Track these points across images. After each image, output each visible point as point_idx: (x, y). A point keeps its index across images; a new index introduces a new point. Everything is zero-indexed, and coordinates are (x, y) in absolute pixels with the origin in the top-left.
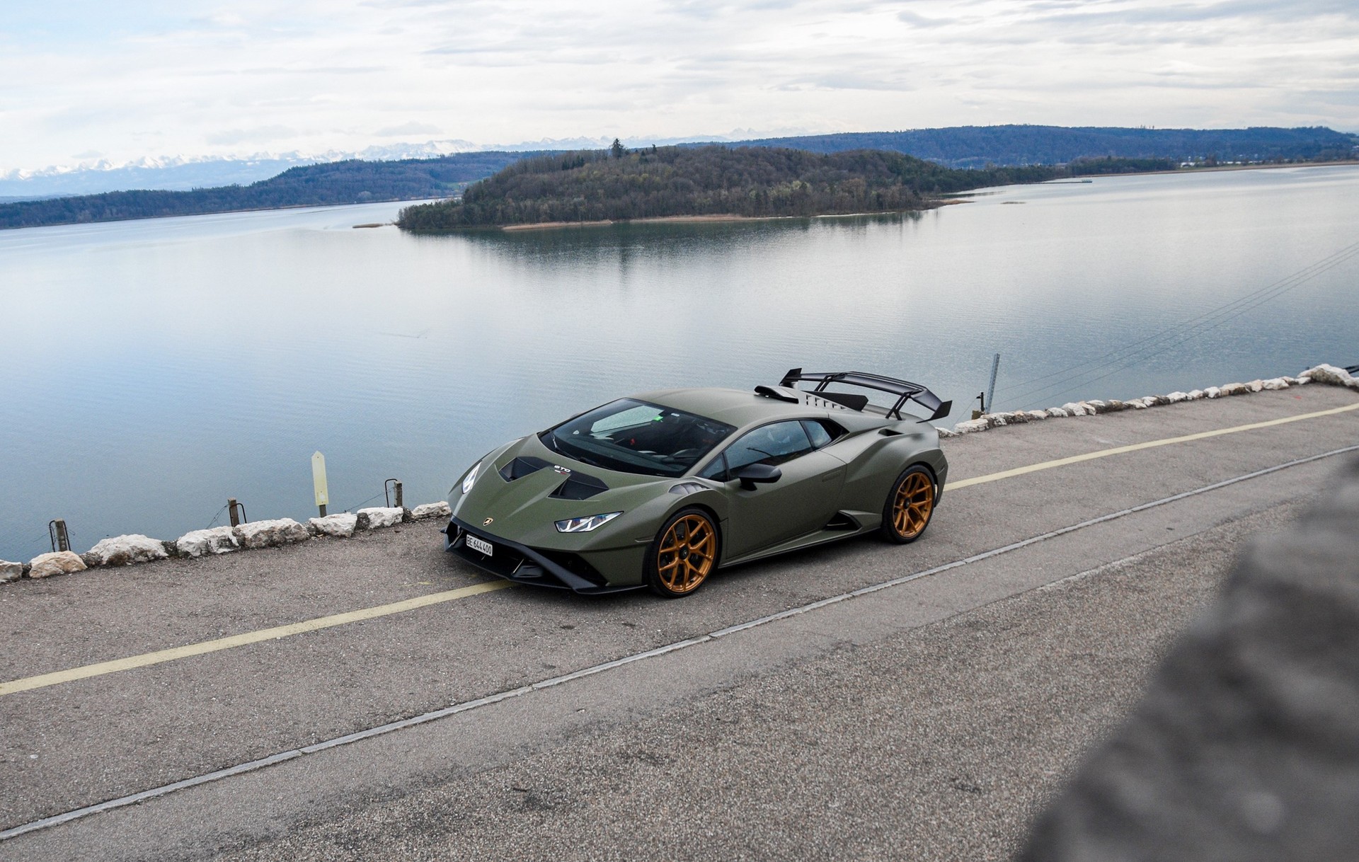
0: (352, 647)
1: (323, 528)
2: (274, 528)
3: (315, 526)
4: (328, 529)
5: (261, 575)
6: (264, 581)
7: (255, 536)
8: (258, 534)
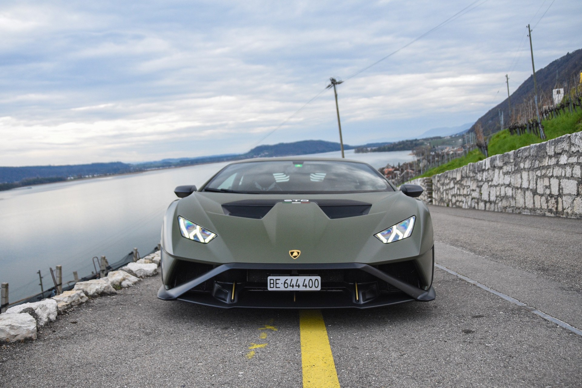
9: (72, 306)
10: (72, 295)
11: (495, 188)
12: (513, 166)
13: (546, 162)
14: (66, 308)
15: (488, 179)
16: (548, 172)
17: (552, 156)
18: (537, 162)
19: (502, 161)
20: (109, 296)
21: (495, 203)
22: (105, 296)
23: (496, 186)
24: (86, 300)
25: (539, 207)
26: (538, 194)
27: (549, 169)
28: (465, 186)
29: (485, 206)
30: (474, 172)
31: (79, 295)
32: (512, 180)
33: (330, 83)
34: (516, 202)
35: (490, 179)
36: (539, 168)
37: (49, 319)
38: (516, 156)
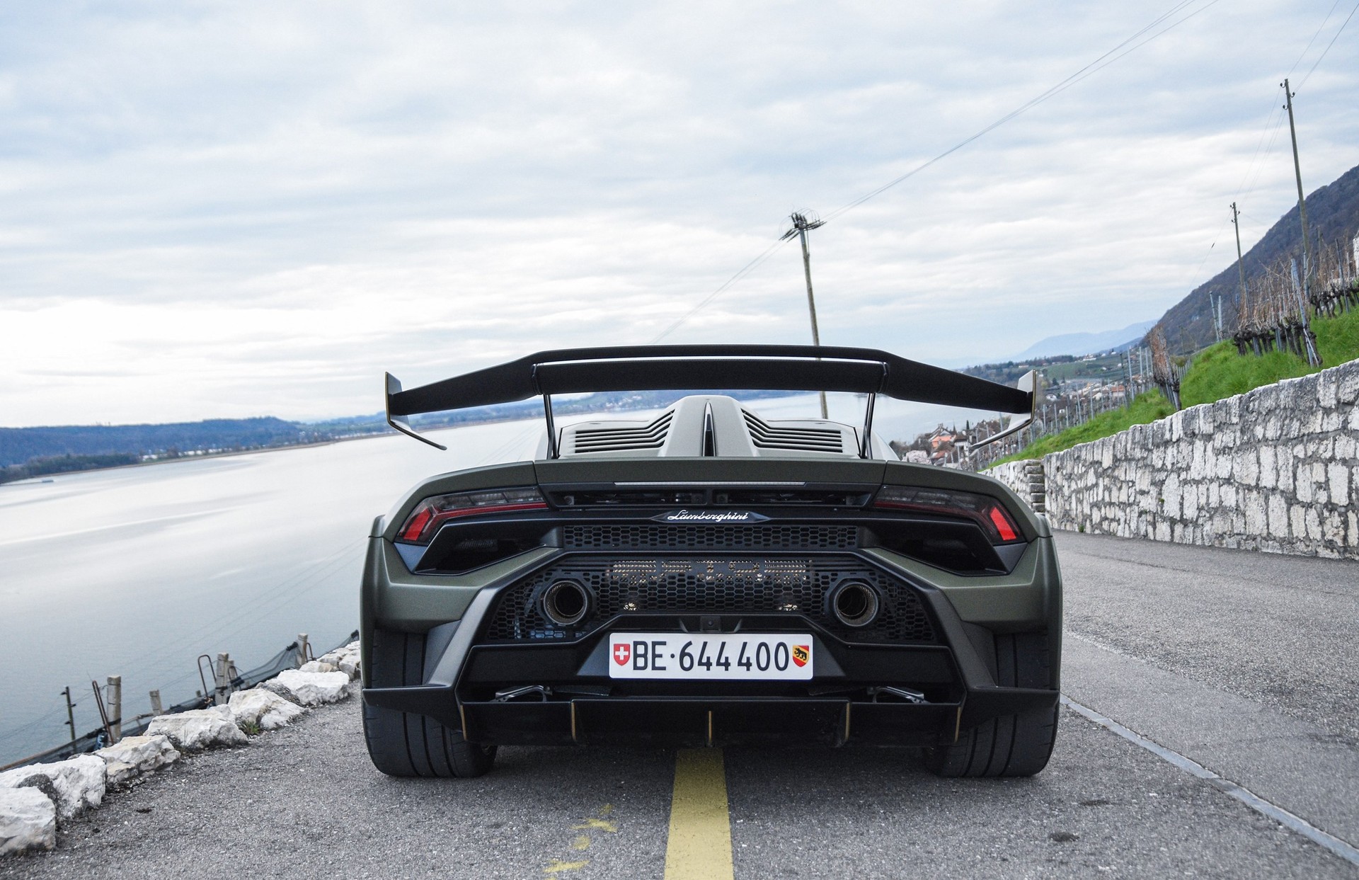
9: (141, 773)
10: (141, 747)
11: (1194, 486)
12: (1238, 434)
13: (1317, 424)
14: (126, 776)
15: (1179, 465)
16: (1322, 448)
17: (1330, 408)
18: (1296, 424)
19: (1211, 420)
20: (230, 750)
21: (1195, 524)
22: (220, 748)
23: (1197, 482)
24: (175, 758)
25: (1302, 535)
26: (1299, 502)
27: (1325, 442)
28: (1122, 482)
29: (1172, 531)
30: (1144, 447)
31: (159, 746)
32: (1237, 468)
33: (790, 225)
34: (1245, 523)
35: (1184, 466)
36: (1300, 439)
37: (85, 801)
38: (1245, 409)
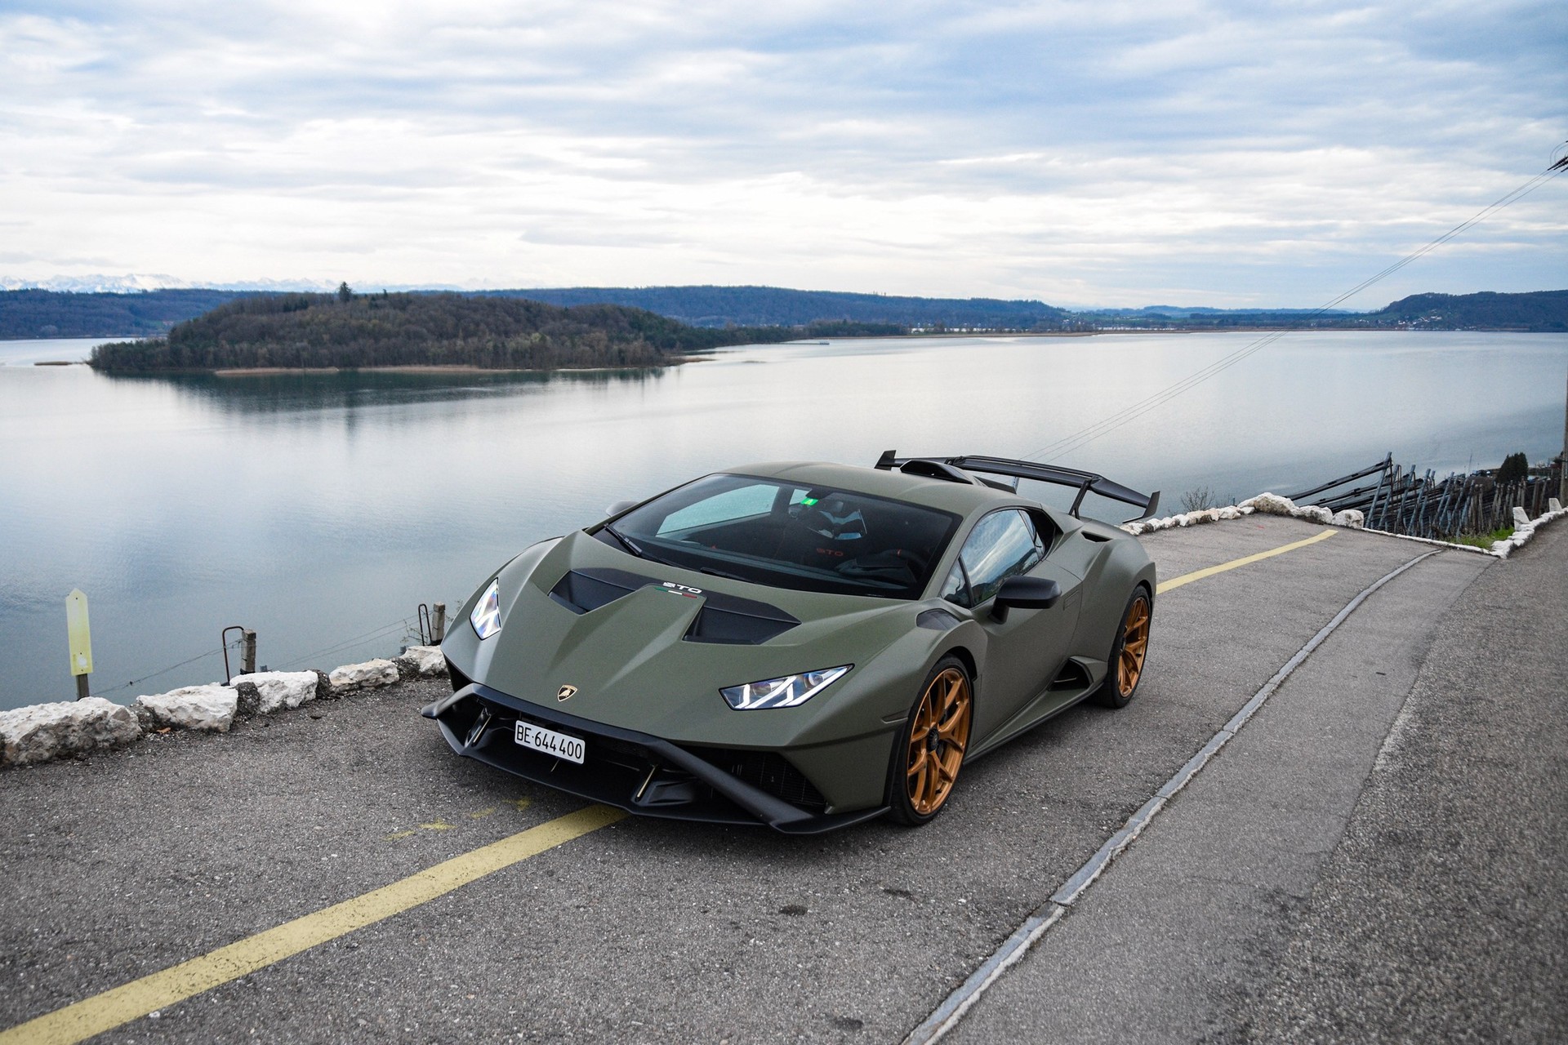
0: (362, 1022)
1: (170, 715)
2: (71, 718)
3: (152, 710)
4: (182, 717)
5: (57, 828)
6: (70, 845)
7: (28, 738)
8: (35, 733)
9: (361, 688)
14: (347, 688)
24: (395, 680)
37: (283, 703)
